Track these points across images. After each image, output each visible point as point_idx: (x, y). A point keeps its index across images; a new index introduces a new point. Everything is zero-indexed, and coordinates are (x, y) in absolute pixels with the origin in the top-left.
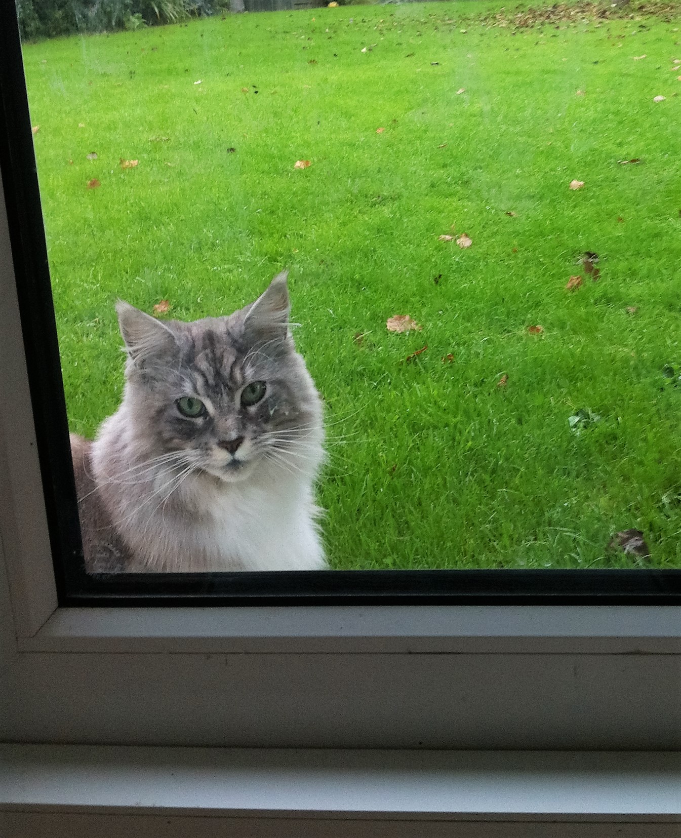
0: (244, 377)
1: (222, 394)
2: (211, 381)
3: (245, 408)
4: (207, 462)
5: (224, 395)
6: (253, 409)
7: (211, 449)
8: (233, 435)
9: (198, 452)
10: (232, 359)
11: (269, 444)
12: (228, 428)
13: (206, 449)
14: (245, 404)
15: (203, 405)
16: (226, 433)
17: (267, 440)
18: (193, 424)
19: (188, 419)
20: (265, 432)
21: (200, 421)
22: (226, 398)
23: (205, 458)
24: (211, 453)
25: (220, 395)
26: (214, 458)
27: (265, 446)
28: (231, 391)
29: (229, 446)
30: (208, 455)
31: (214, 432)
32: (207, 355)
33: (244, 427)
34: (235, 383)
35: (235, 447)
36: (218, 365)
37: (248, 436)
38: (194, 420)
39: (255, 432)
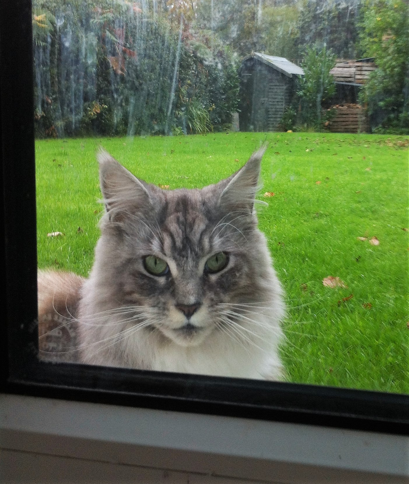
0: (211, 247)
1: (187, 258)
2: (179, 243)
3: (207, 276)
4: (162, 321)
5: (190, 260)
6: (213, 278)
7: (168, 310)
8: (192, 300)
9: (156, 310)
10: (202, 226)
11: (224, 315)
12: (188, 292)
13: (163, 309)
14: (208, 271)
15: (168, 266)
16: (185, 296)
17: (223, 309)
18: (155, 282)
19: (152, 276)
20: (222, 302)
21: (162, 280)
22: (191, 263)
23: (161, 317)
24: (167, 313)
25: (185, 259)
26: (169, 319)
27: (219, 316)
28: (197, 257)
29: (186, 310)
30: (164, 315)
31: (174, 294)
32: (178, 219)
33: (204, 294)
34: (202, 249)
35: (191, 311)
36: (188, 230)
37: (206, 303)
38: (156, 278)
39: (212, 300)
